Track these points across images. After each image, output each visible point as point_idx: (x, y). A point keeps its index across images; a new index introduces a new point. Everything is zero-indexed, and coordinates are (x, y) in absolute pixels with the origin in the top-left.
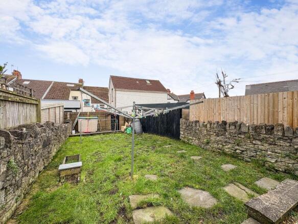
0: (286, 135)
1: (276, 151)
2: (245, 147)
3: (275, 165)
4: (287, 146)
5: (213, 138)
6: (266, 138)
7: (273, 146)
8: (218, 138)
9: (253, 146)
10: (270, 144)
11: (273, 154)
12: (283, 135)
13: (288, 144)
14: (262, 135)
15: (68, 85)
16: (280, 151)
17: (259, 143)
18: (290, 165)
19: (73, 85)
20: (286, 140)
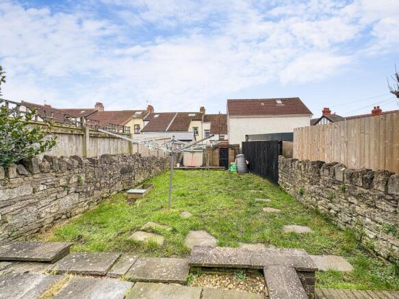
0: (390, 192)
1: (377, 218)
2: (338, 205)
3: (375, 243)
4: (390, 213)
5: (307, 187)
6: (363, 193)
7: (372, 209)
8: (312, 187)
9: (347, 205)
10: (369, 206)
11: (372, 223)
12: (386, 192)
13: (392, 210)
14: (358, 188)
15: (190, 115)
16: (381, 220)
17: (355, 201)
18: (394, 247)
19: (194, 115)
20: (389, 200)
